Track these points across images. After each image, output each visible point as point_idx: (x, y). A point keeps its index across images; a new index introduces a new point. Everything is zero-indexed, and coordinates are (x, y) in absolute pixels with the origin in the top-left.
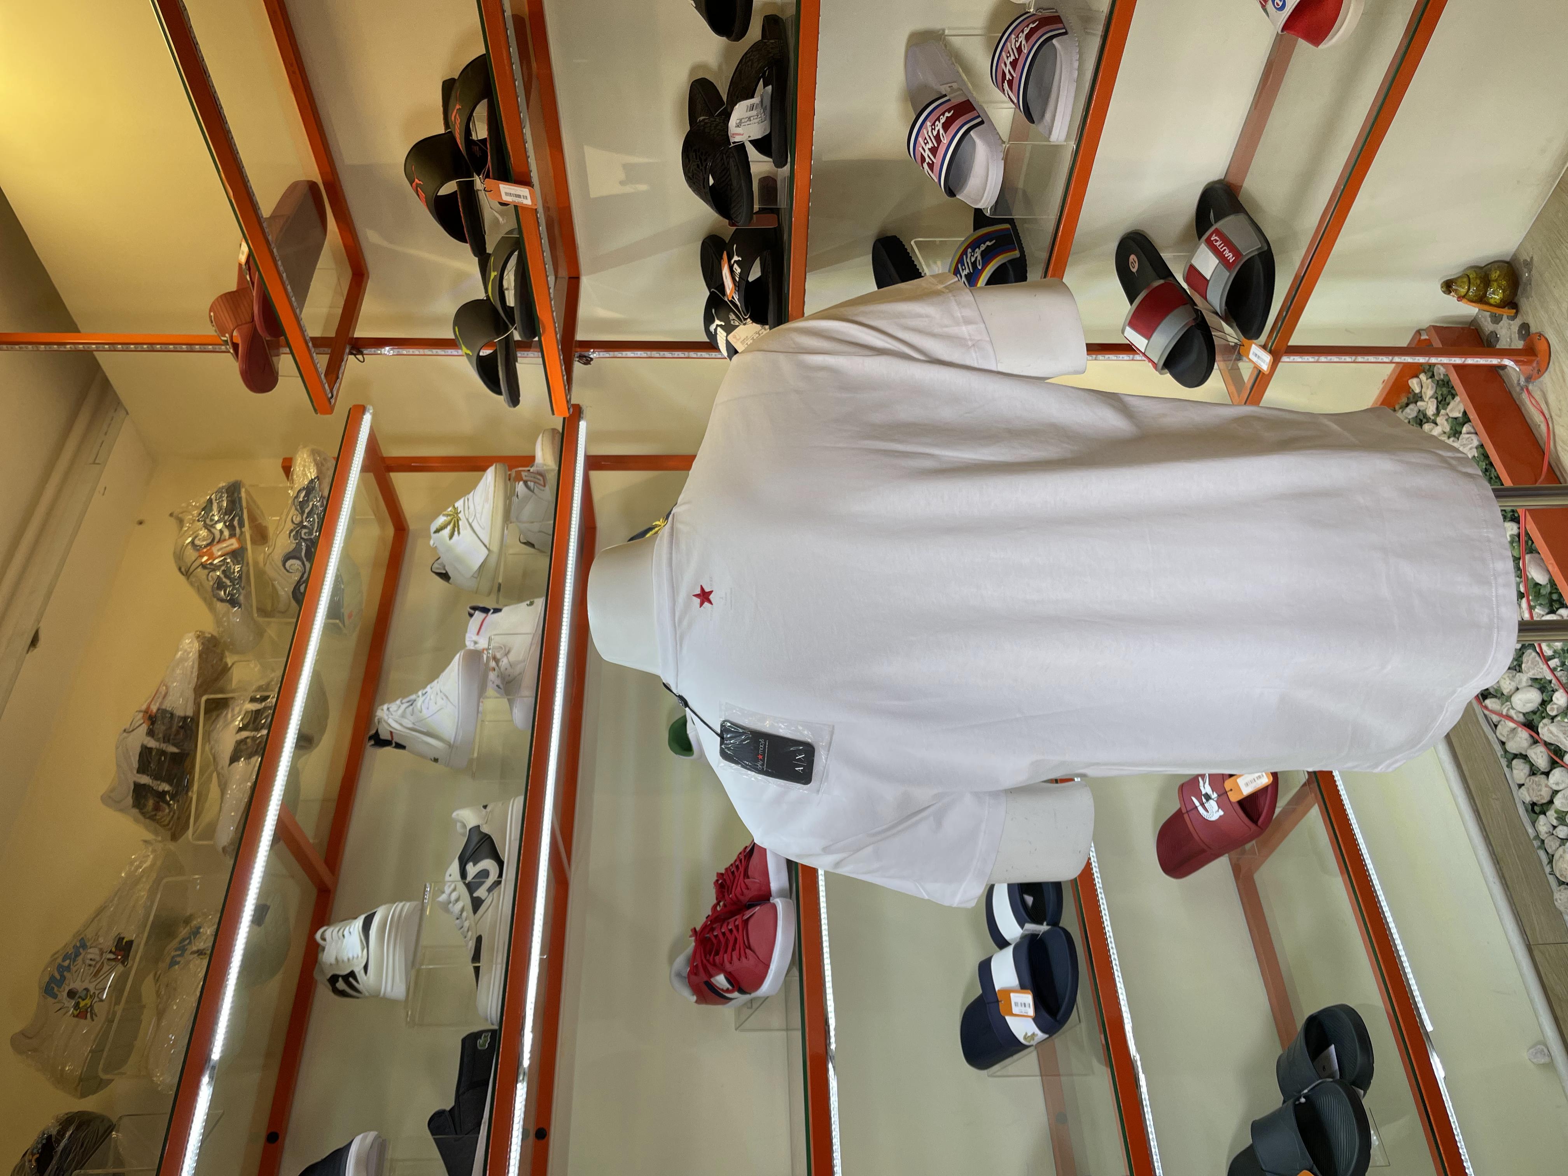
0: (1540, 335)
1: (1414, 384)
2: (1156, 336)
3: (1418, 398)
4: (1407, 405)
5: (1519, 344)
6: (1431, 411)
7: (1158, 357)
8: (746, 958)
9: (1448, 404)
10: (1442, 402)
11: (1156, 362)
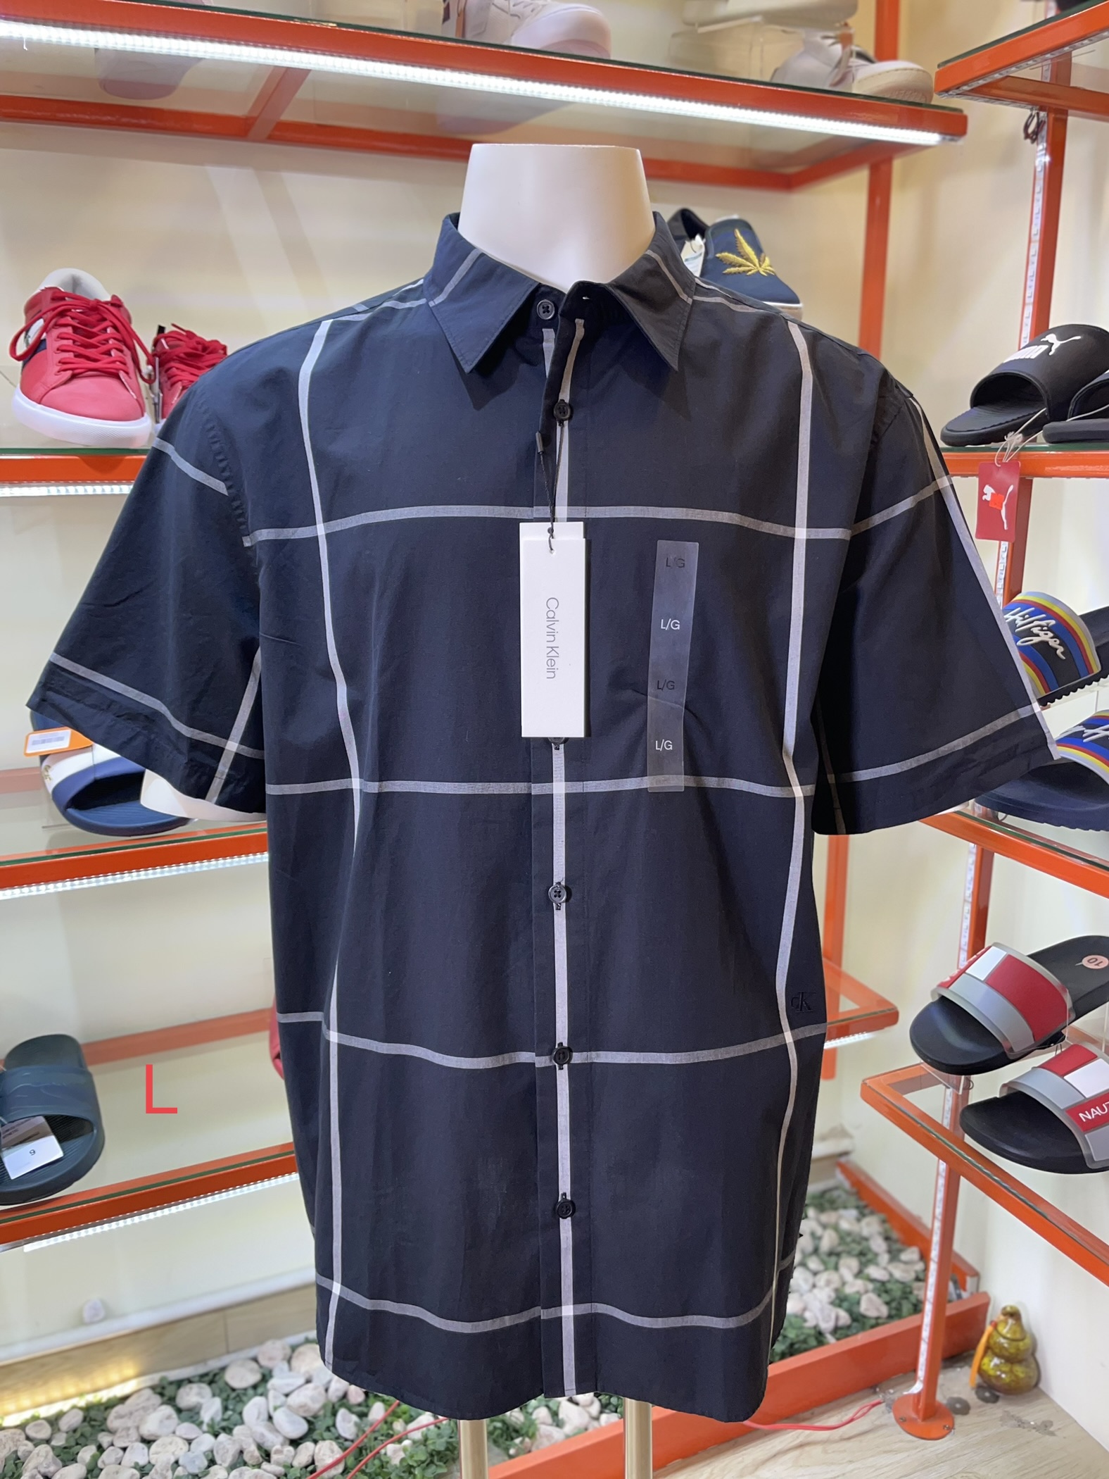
0: (951, 1428)
1: (911, 1254)
2: (985, 987)
3: (894, 1255)
4: (887, 1239)
5: (941, 1398)
6: (874, 1272)
7: (954, 991)
8: (59, 372)
9: (879, 1296)
10: (882, 1288)
11: (951, 988)
